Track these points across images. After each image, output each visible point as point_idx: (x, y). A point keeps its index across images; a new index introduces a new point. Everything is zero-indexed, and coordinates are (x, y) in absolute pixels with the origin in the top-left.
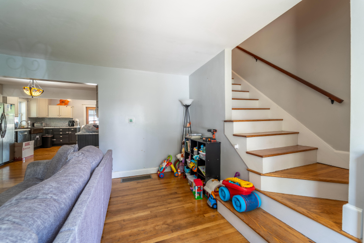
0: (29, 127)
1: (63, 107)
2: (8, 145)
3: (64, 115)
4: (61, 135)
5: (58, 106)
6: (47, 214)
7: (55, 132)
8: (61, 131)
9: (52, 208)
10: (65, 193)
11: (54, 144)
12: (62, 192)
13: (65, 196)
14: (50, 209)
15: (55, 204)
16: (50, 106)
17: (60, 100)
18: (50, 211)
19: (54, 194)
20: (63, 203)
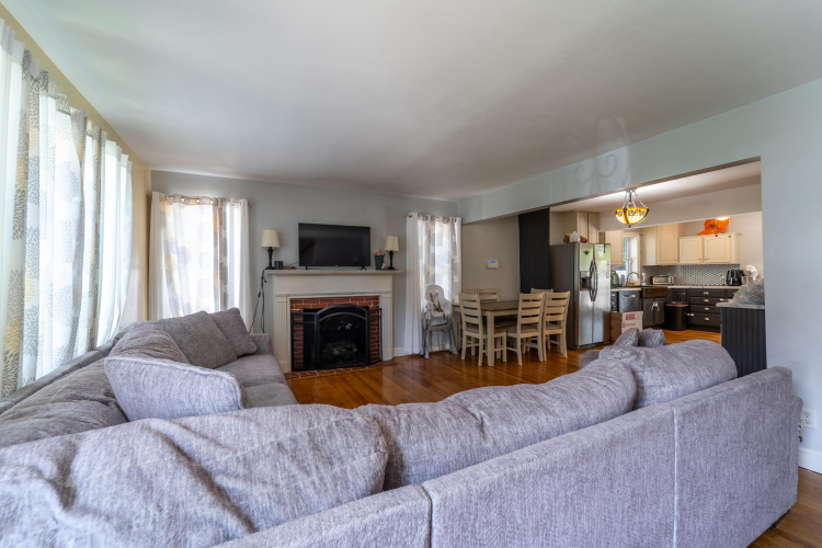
0: (644, 284)
1: (710, 239)
2: (601, 314)
3: (714, 258)
4: (706, 304)
5: (699, 238)
6: (445, 441)
7: (693, 297)
8: (706, 296)
9: (462, 438)
10: (510, 422)
11: (689, 325)
12: (506, 419)
13: (505, 429)
14: (457, 435)
15: (473, 434)
16: (682, 240)
17: (707, 221)
18: (454, 440)
19: (490, 415)
20: (491, 441)
